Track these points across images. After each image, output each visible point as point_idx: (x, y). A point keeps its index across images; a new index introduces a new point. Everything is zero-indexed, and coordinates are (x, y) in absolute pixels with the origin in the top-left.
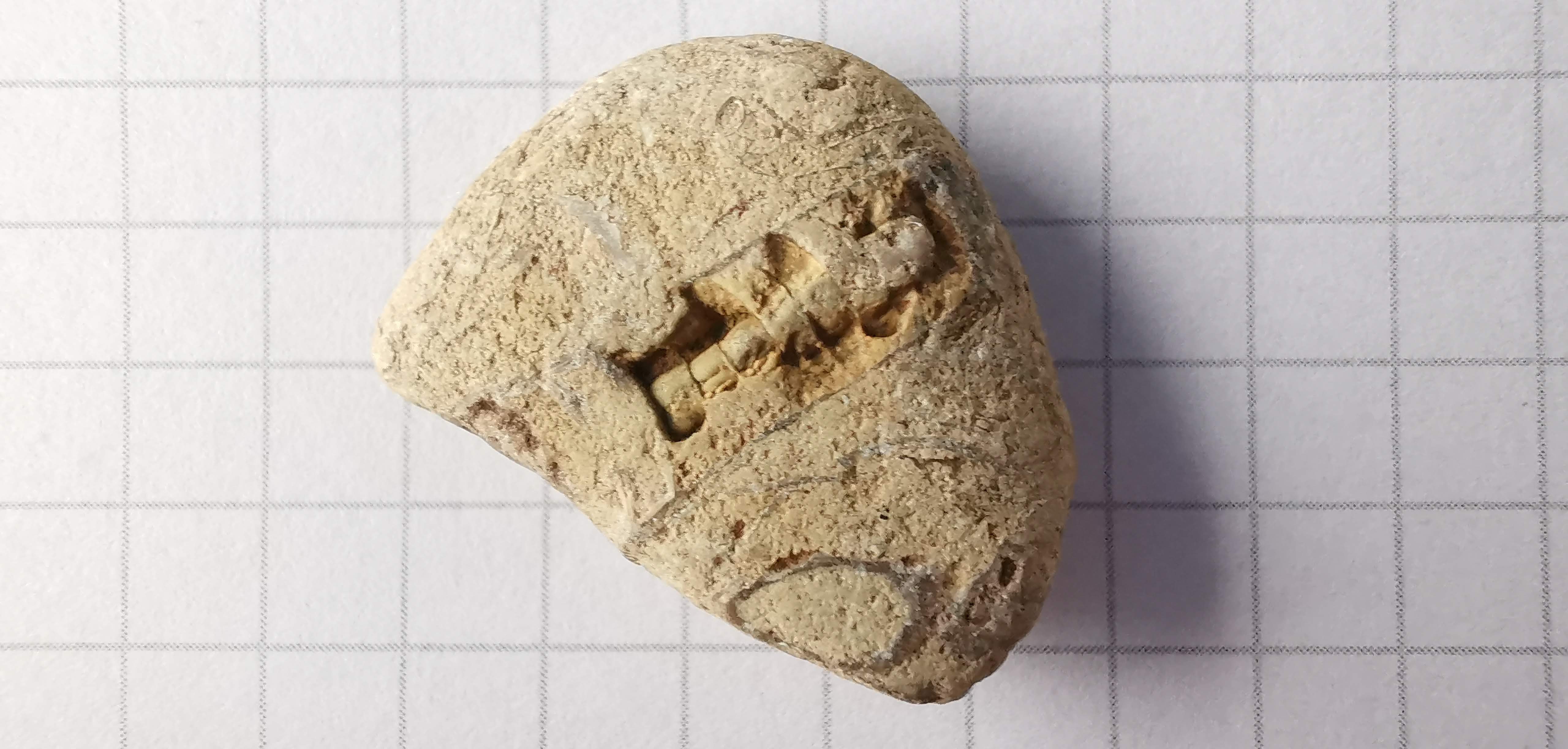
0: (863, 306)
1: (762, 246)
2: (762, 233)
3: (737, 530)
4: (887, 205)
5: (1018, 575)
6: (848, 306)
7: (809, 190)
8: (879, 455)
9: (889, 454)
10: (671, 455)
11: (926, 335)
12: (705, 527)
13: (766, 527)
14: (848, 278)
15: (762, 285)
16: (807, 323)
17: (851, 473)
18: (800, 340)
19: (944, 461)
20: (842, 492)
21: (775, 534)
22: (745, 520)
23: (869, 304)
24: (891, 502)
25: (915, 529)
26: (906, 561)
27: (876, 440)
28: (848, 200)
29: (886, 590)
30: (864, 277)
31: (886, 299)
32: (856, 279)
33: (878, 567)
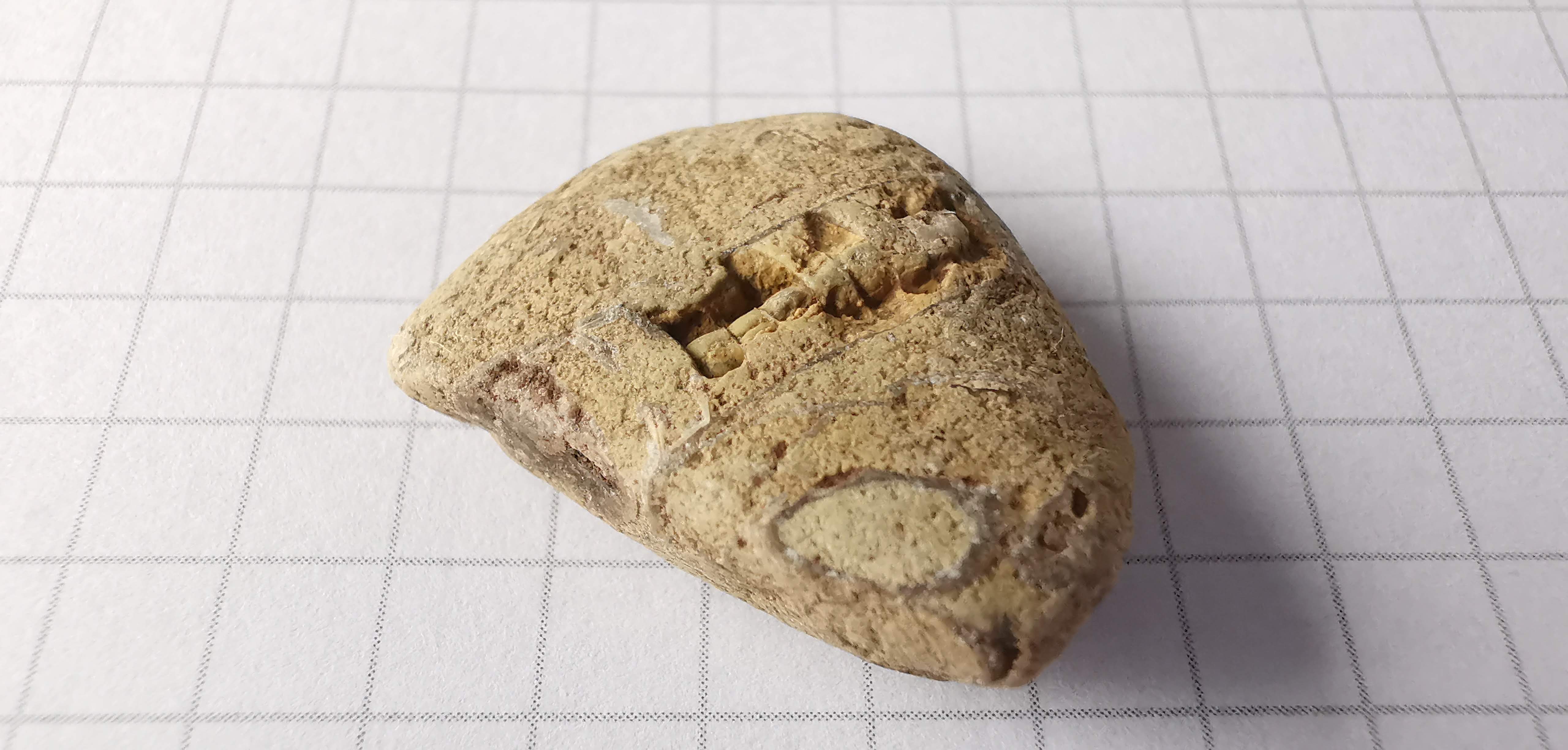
0: (903, 269)
1: (802, 220)
2: (802, 211)
3: (779, 450)
4: (920, 199)
5: (1092, 509)
6: (888, 267)
7: (846, 183)
8: (930, 384)
9: (940, 384)
10: (706, 388)
11: (969, 294)
12: (745, 448)
13: (811, 445)
14: (888, 244)
15: (802, 250)
16: (847, 279)
17: (901, 400)
18: (841, 296)
19: (999, 392)
20: (893, 415)
21: (821, 453)
22: (788, 440)
23: (909, 268)
24: (946, 425)
25: (975, 453)
26: (967, 480)
27: (926, 371)
28: (883, 191)
29: (948, 508)
30: (903, 245)
31: (925, 265)
32: (895, 245)
33: (938, 482)
